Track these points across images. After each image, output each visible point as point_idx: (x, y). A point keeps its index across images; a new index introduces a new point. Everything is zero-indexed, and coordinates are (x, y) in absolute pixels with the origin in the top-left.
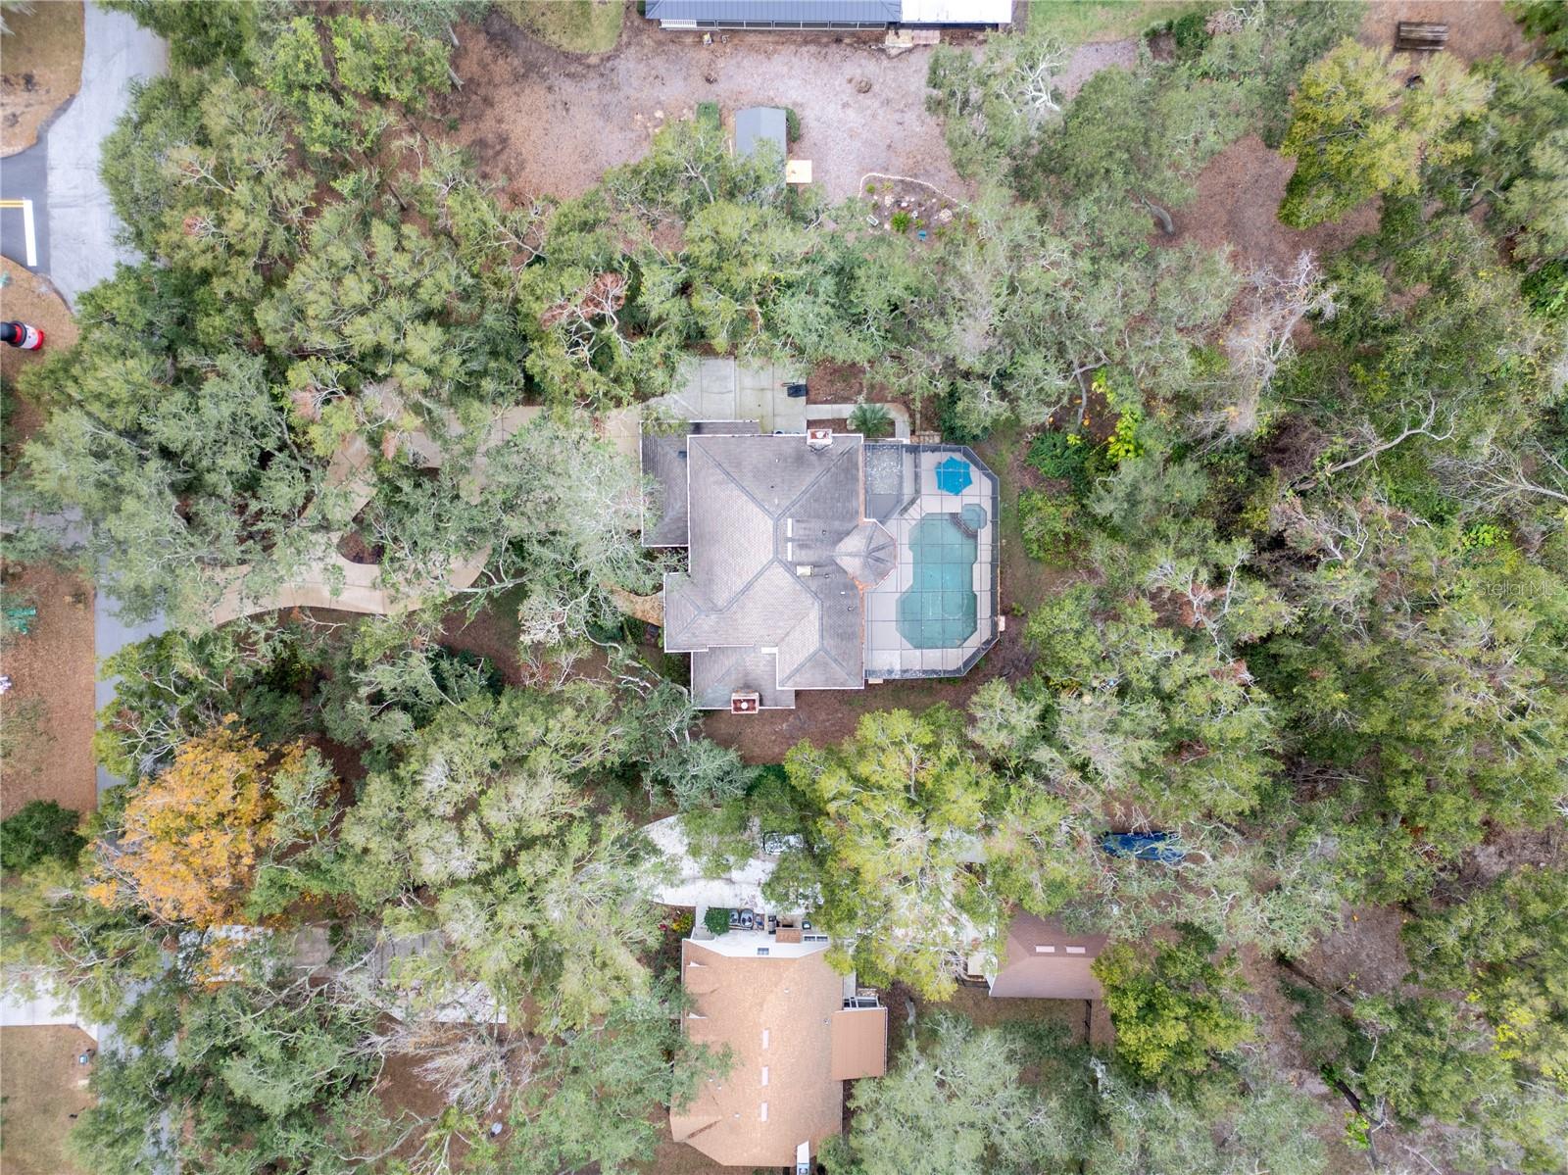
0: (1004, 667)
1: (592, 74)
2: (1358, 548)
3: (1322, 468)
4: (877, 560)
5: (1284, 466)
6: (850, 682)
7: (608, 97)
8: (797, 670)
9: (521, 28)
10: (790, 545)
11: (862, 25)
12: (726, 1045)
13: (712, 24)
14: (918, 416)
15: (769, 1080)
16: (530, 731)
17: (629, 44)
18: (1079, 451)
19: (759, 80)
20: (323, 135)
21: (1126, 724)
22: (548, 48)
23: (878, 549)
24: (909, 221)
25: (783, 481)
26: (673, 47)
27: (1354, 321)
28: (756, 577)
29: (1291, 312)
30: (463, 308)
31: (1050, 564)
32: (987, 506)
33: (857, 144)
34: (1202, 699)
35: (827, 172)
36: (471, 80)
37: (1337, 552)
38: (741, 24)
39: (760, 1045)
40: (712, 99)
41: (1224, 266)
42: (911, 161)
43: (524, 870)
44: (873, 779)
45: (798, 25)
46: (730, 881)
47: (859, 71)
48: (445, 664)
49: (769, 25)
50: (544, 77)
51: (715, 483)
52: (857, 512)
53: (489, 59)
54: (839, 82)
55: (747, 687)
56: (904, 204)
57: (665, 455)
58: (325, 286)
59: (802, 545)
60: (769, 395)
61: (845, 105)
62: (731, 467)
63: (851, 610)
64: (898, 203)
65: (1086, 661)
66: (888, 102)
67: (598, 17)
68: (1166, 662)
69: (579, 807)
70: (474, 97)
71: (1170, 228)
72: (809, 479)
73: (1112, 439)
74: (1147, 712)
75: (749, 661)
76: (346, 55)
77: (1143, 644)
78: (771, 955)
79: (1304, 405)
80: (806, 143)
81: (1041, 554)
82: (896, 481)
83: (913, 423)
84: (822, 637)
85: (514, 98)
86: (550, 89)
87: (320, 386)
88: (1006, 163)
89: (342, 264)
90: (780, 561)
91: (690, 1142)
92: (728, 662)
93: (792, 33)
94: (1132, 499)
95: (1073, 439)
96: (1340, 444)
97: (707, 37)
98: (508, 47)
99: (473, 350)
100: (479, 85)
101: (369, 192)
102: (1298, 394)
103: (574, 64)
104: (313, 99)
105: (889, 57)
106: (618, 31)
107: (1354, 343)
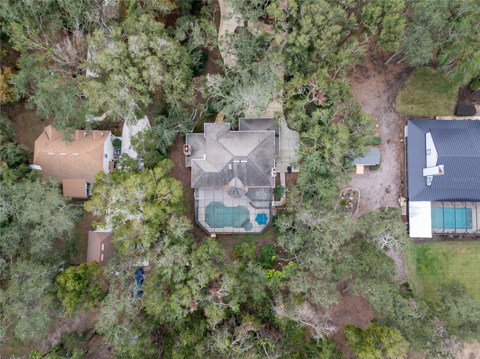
0: (199, 237)
1: (389, 105)
2: (236, 349)
3: (264, 341)
4: (234, 192)
5: (265, 329)
6: (194, 183)
7: (382, 110)
8: (198, 166)
9: (403, 83)
10: (239, 161)
11: (407, 189)
12: (74, 140)
13: (406, 141)
14: (281, 208)
15: (62, 156)
16: (177, 73)
17: (399, 116)
18: (270, 260)
19: (389, 157)
20: (368, 11)
21: (176, 268)
22: (397, 91)
23: (237, 192)
24: (345, 205)
25: (259, 160)
26: (399, 130)
27: (314, 350)
28: (228, 151)
29: (316, 325)
30: (314, 55)
31: (233, 251)
32: (252, 231)
33: (369, 188)
34: (184, 292)
35: (360, 179)
36: (387, 67)
37: (234, 343)
38: (407, 151)
39: (74, 153)
40: (383, 142)
41: (331, 302)
42: (364, 206)
43: (131, 68)
44: (159, 184)
45: (407, 169)
46: (130, 148)
47: (393, 189)
48: (200, 51)
49: (407, 159)
50: (388, 90)
51: (259, 139)
52: (250, 185)
53: (393, 73)
54: (389, 183)
55: (193, 151)
56: (350, 203)
57: (269, 125)
58: (321, 9)
59: (239, 166)
60: (288, 160)
61: (382, 185)
62: (264, 144)
63: (217, 184)
64: (350, 201)
65: (198, 255)
66: (383, 198)
67: (408, 107)
68: (197, 281)
69: (151, 88)
70: (381, 68)
71: (344, 291)
72: (260, 168)
73: (274, 270)
74: (180, 276)
75: (201, 151)
76: (394, 17)
77: (203, 274)
78: (105, 158)
79: (285, 337)
80: (369, 172)
81: (236, 248)
82: (260, 198)
83: (279, 207)
84: (208, 173)
85: (381, 81)
86: (384, 92)
87: (289, 9)
88: (364, 232)
89: (327, 15)
90: (233, 158)
91: (44, 133)
92: (201, 144)
93: (404, 168)
94: (253, 274)
95: (274, 257)
96: (272, 346)
97: (402, 140)
98: (397, 79)
99: (301, 59)
100: (385, 70)
101: (351, 27)
102: (289, 335)
103: (392, 99)
104: (379, 8)
105: (397, 199)
106: (403, 113)
107: (306, 351)
